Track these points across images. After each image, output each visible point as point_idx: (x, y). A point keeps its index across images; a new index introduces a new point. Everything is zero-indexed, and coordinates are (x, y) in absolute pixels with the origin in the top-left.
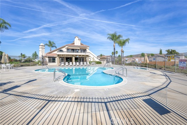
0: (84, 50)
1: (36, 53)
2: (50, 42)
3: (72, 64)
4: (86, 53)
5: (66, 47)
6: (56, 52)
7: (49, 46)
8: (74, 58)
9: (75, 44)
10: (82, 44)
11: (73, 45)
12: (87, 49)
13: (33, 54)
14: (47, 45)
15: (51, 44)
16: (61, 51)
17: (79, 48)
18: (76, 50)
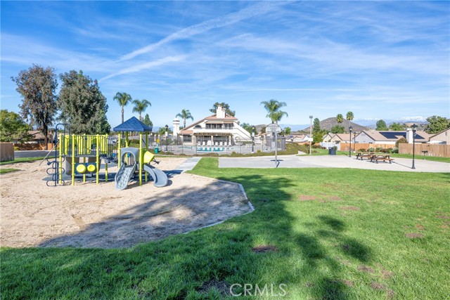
0: (230, 126)
1: (148, 119)
2: (184, 112)
4: (232, 129)
5: (205, 121)
6: (192, 129)
7: (182, 117)
9: (218, 117)
12: (234, 123)
14: (179, 115)
15: (185, 115)
16: (199, 127)
17: (223, 122)
18: (218, 124)
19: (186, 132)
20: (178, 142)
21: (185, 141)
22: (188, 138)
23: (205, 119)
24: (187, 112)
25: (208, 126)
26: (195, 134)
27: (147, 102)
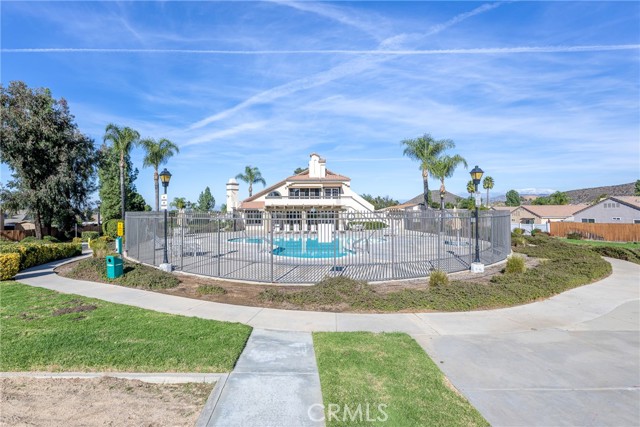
0: (336, 192)
2: (249, 170)
3: (301, 229)
4: (340, 197)
5: (288, 183)
6: (262, 199)
7: (246, 180)
8: (304, 215)
9: (312, 175)
10: (330, 174)
11: (304, 177)
12: (344, 187)
13: (202, 196)
14: (241, 176)
15: (251, 176)
16: (277, 195)
17: (322, 186)
18: (312, 190)
19: (250, 206)
20: (235, 226)
21: (249, 222)
22: (254, 217)
23: (287, 180)
24: (253, 171)
25: (293, 193)
26: (268, 208)
27: (170, 145)
